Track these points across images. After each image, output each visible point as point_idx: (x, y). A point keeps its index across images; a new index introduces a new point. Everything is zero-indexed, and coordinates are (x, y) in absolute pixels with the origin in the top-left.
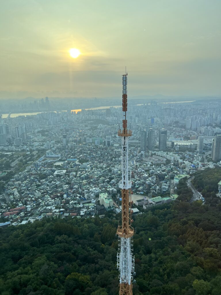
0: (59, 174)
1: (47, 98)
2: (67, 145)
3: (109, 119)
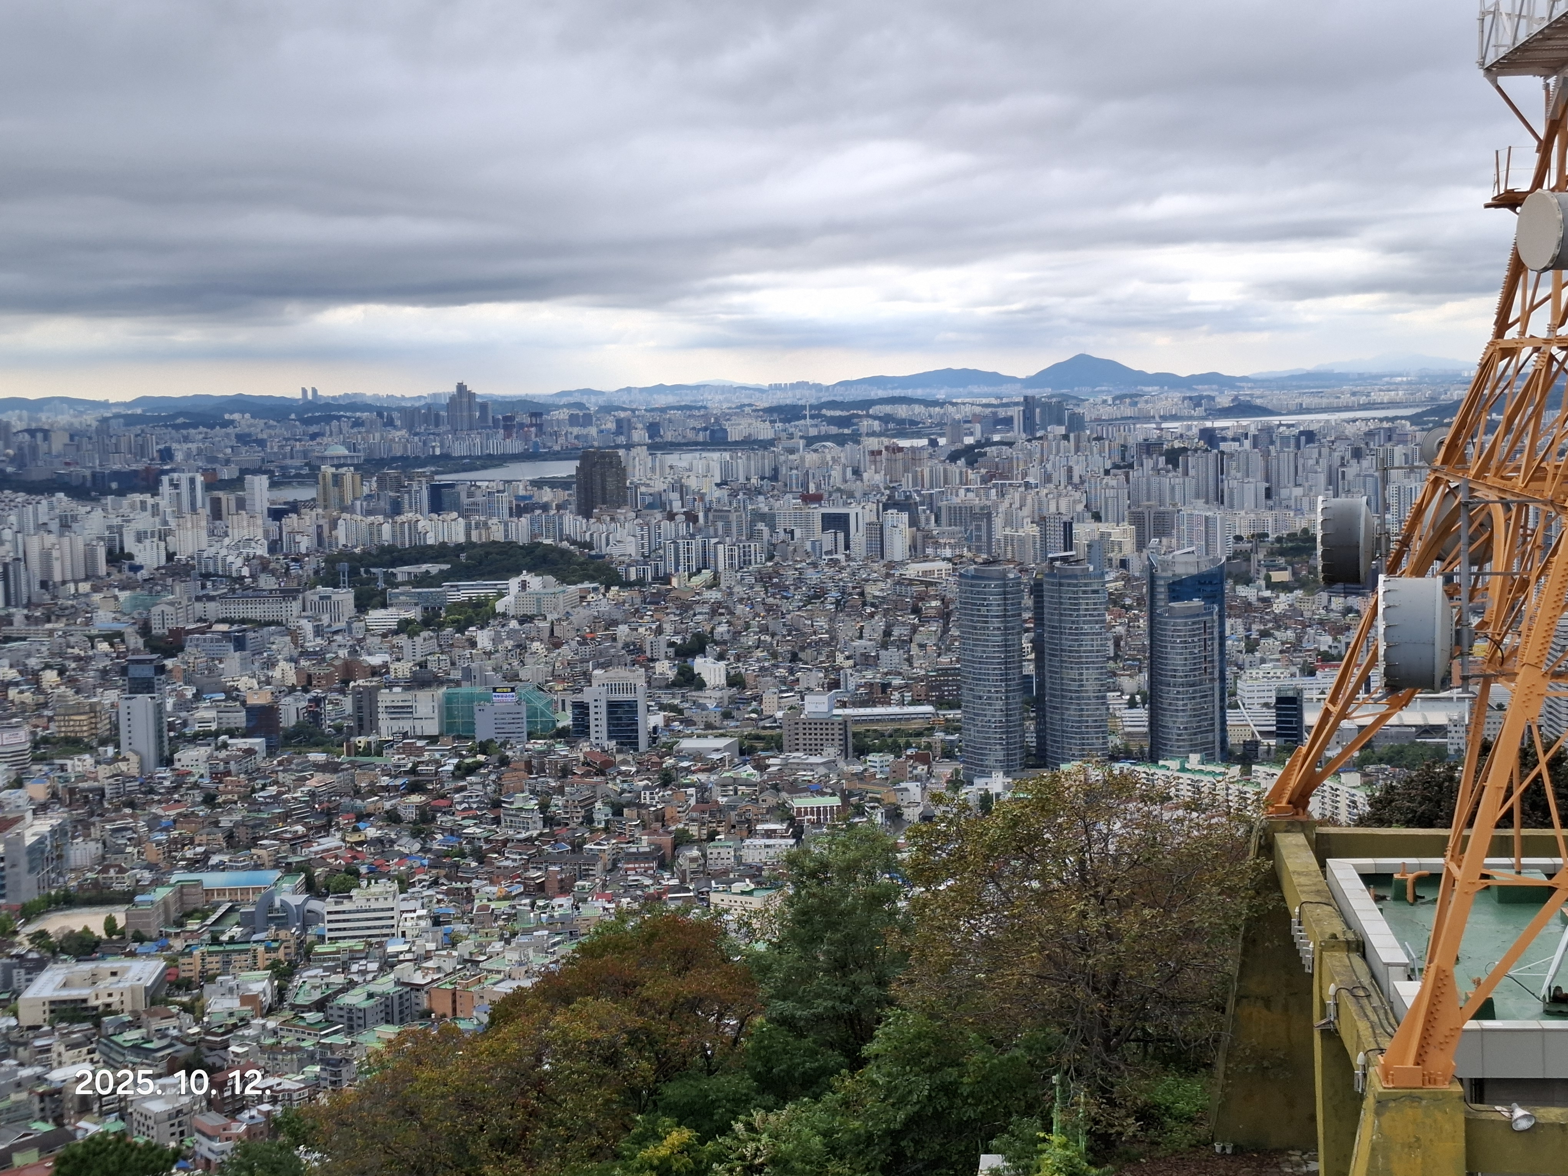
0: (84, 994)
2: (167, 761)
3: (614, 538)
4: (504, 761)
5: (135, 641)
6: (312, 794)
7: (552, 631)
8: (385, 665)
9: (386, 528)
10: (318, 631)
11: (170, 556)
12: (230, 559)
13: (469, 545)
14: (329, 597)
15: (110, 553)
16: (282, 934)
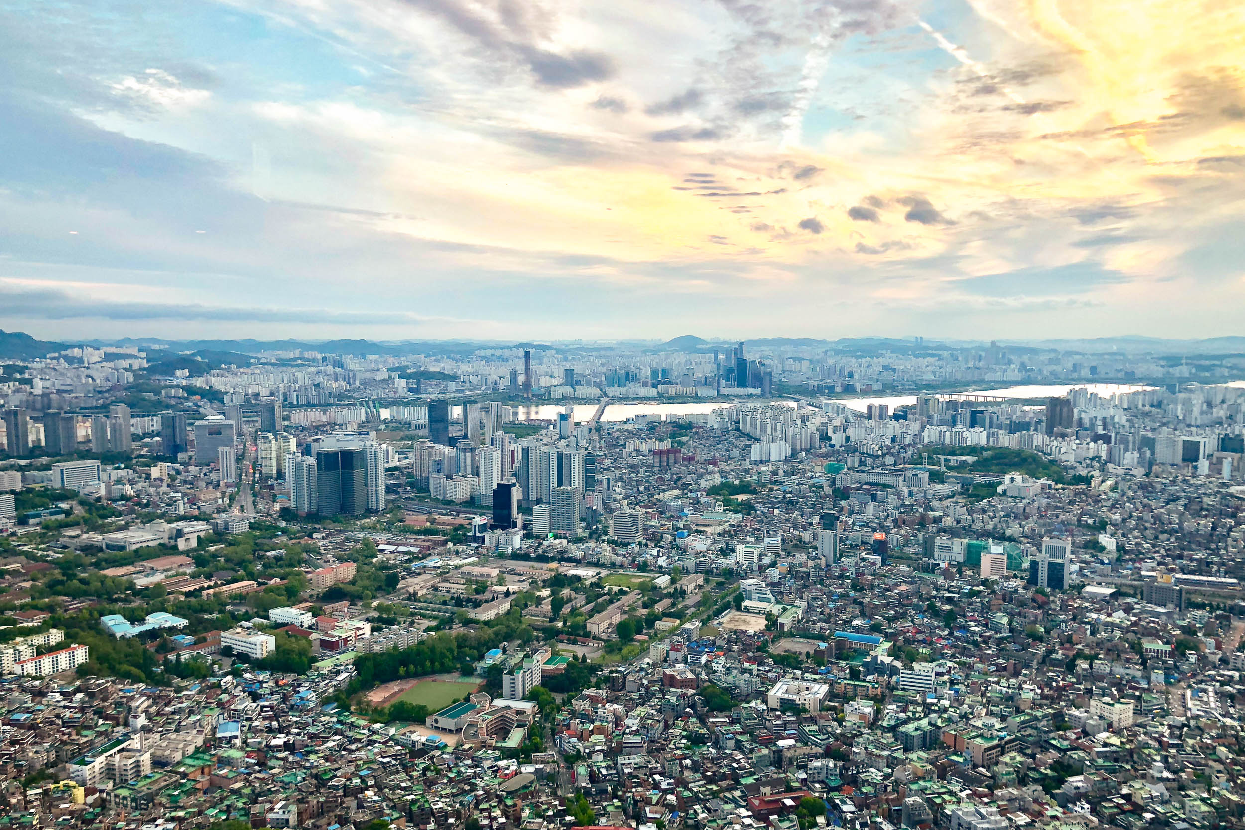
0: (795, 697)
2: (837, 561)
4: (993, 592)
5: (828, 490)
7: (1025, 509)
8: (940, 518)
10: (910, 494)
12: (873, 446)
13: (988, 447)
14: (917, 475)
15: (821, 435)
16: (880, 678)
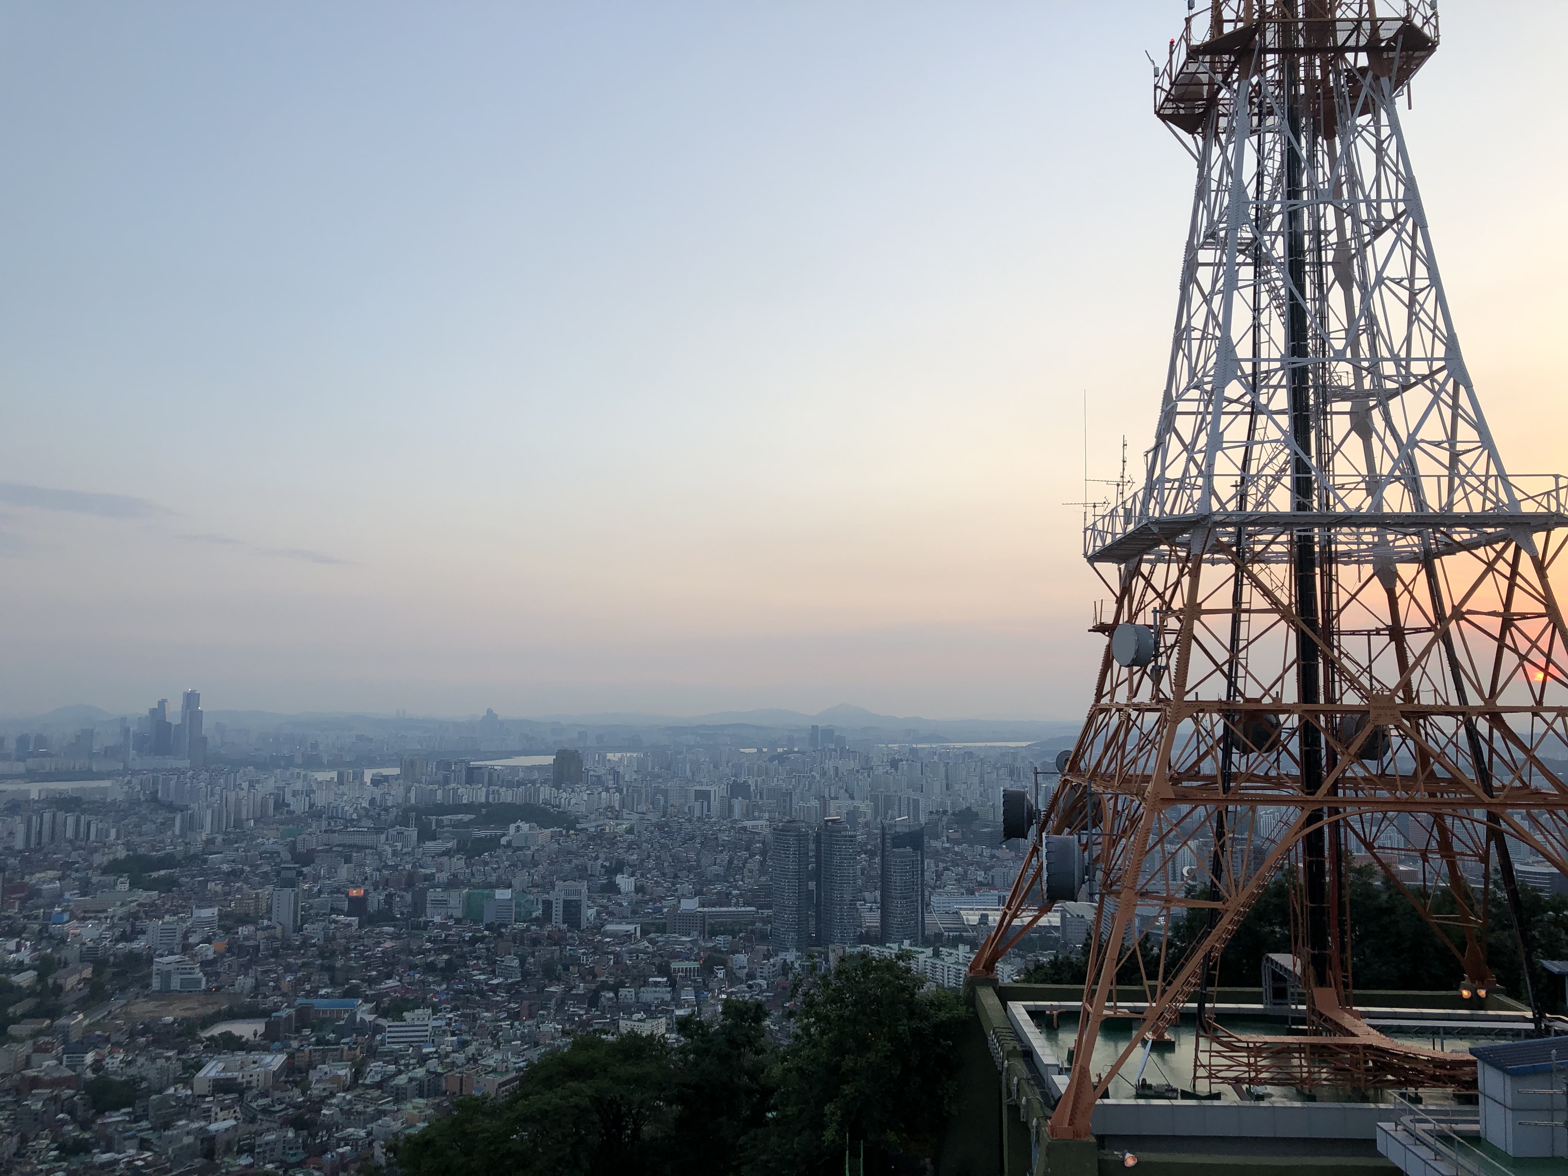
0: (235, 1075)
1: (191, 699)
2: (299, 929)
3: (573, 801)
4: (501, 935)
5: (286, 855)
6: (383, 952)
7: (533, 856)
8: (433, 874)
9: (440, 792)
10: (395, 853)
11: (311, 806)
12: (346, 808)
13: (487, 804)
14: (402, 833)
15: (276, 802)
16: (360, 1039)
